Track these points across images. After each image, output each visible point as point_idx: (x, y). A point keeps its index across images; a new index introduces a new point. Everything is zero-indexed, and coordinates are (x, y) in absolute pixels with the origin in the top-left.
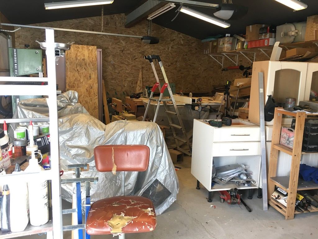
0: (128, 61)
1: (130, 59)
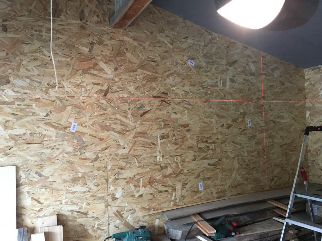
0: (124, 120)
1: (129, 116)
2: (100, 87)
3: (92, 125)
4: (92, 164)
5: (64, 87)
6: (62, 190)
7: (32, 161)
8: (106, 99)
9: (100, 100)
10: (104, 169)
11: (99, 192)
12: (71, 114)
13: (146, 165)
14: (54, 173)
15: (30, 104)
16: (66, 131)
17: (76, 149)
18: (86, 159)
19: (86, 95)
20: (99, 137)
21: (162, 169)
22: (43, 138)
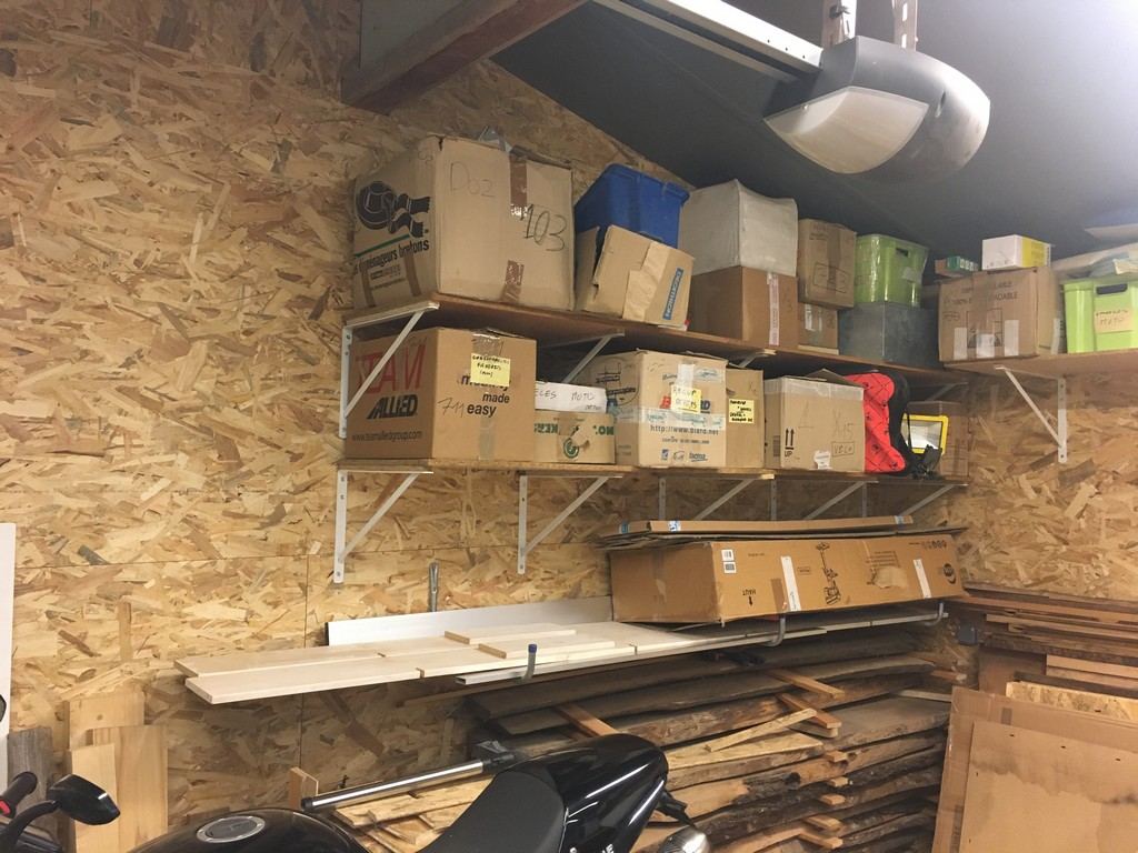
2: (300, 289)
3: (270, 407)
4: (261, 534)
5: (188, 276)
6: (161, 613)
7: (68, 510)
8: (319, 330)
9: (300, 329)
10: (299, 551)
11: (277, 625)
12: (205, 364)
13: (427, 548)
14: (139, 556)
15: (74, 322)
16: (185, 420)
17: (214, 480)
18: (242, 516)
19: (256, 309)
20: (290, 449)
21: (473, 564)
22: (112, 438)
